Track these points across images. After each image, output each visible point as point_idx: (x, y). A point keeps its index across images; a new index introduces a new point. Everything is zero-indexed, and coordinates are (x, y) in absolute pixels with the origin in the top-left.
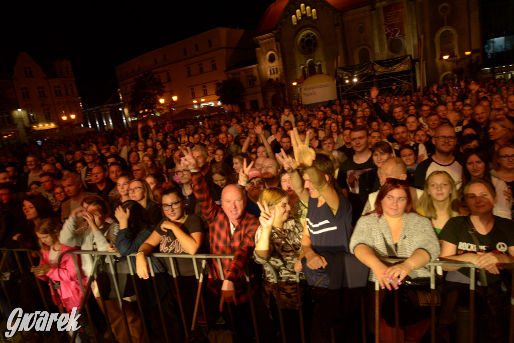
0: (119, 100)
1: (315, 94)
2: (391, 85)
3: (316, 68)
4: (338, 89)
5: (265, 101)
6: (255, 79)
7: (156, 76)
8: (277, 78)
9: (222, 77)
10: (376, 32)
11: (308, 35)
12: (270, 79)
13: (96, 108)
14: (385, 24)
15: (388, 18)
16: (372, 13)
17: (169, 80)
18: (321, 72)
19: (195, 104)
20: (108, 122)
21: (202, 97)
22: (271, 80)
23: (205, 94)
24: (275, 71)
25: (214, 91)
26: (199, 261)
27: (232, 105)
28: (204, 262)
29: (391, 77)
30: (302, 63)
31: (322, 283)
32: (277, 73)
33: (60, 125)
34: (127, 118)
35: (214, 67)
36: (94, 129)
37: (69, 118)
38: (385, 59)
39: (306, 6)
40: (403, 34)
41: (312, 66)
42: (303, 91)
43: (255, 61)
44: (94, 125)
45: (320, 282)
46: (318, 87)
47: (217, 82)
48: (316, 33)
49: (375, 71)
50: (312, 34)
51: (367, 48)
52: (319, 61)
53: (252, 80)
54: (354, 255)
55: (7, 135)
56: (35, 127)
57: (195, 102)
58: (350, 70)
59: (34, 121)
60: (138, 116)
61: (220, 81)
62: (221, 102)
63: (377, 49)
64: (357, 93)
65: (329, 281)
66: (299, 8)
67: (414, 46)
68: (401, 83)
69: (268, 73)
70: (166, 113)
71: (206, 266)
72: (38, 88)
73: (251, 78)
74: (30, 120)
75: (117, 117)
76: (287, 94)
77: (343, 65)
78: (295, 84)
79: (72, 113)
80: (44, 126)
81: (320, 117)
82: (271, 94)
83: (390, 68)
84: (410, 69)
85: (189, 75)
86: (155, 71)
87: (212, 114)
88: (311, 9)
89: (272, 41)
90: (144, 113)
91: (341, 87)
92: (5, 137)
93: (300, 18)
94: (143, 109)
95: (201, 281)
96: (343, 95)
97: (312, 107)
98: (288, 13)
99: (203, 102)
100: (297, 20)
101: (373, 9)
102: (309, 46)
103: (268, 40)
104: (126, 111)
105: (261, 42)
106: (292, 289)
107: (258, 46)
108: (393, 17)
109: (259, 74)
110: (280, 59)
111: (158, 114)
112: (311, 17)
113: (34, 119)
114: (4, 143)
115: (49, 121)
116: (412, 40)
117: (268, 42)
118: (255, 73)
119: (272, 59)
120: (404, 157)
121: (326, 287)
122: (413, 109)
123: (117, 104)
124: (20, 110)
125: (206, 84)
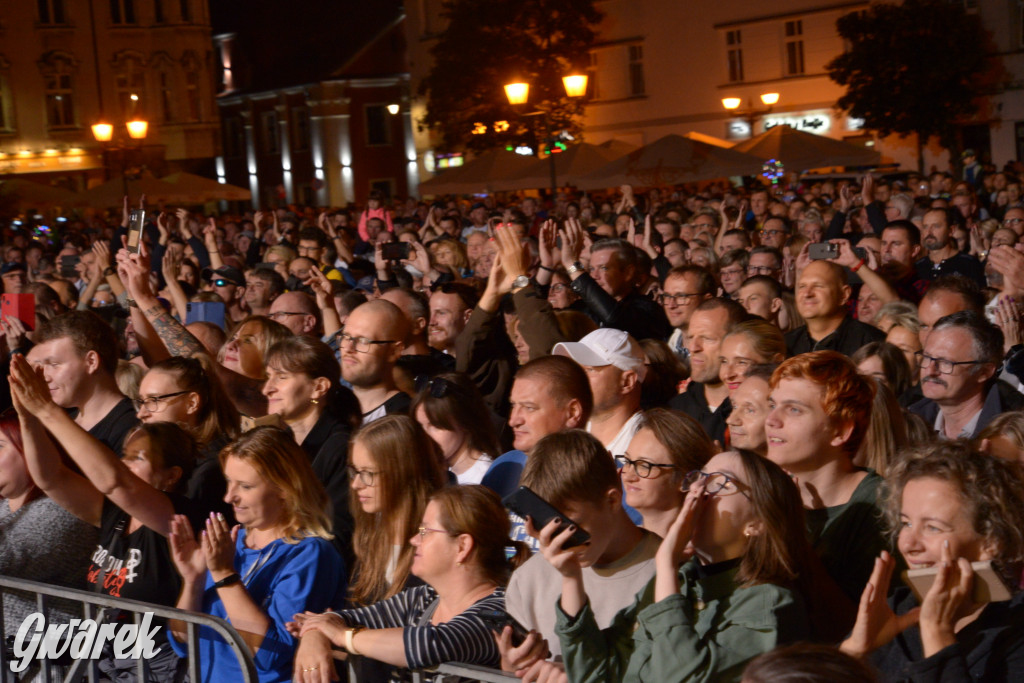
13: (290, 92)
19: (733, 114)
20: (332, 165)
21: (768, 84)
23: (794, 68)
34: (423, 156)
44: (270, 173)
57: (731, 103)
62: (862, 118)
80: (38, 155)
99: (771, 110)
104: (417, 118)
115: (62, 133)
123: (386, 83)
125: (805, 18)
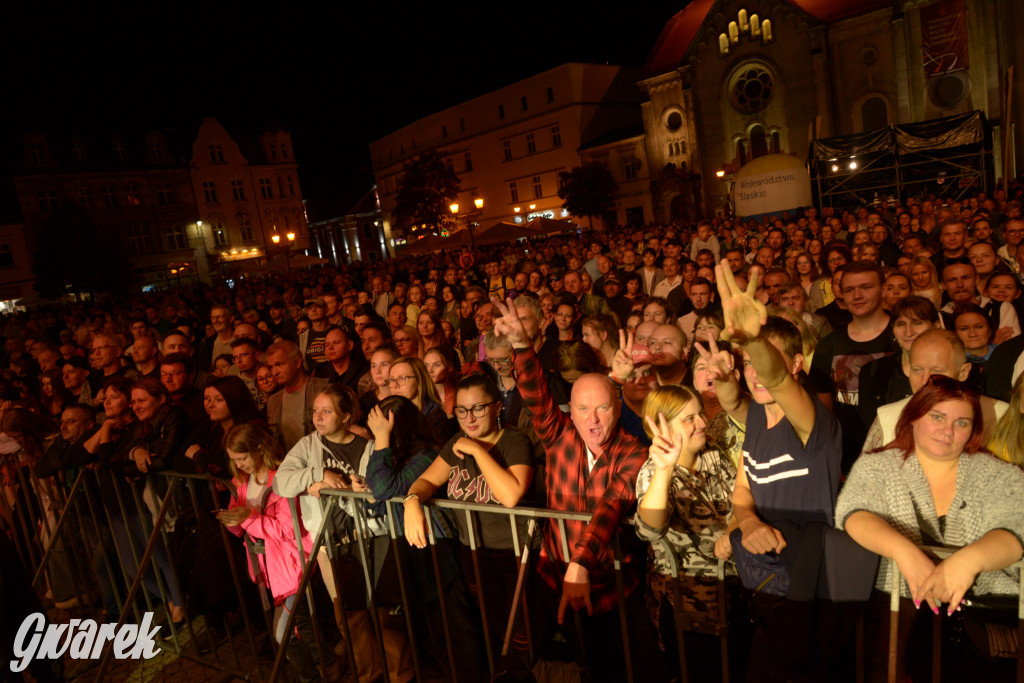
0: (374, 206)
1: (763, 194)
2: (935, 175)
3: (768, 140)
4: (814, 185)
5: (657, 209)
6: (638, 165)
7: (444, 160)
8: (683, 163)
9: (571, 161)
10: (902, 64)
11: (752, 74)
12: (670, 164)
13: (332, 221)
14: (924, 46)
15: (932, 33)
16: (894, 22)
17: (469, 167)
18: (777, 150)
19: (518, 214)
20: (352, 247)
21: (531, 201)
22: (670, 166)
23: (538, 195)
24: (680, 149)
25: (555, 191)
26: (522, 522)
27: (590, 217)
28: (531, 524)
29: (936, 160)
30: (737, 132)
31: (772, 585)
32: (684, 152)
33: (267, 252)
34: (389, 240)
35: (557, 142)
36: (327, 261)
37: (283, 238)
38: (922, 120)
39: (749, 15)
40: (964, 66)
41: (758, 137)
42: (738, 189)
43: (640, 128)
44: (327, 252)
45: (769, 583)
46: (771, 180)
47: (562, 171)
48: (770, 69)
49: (898, 146)
50: (760, 71)
51: (880, 96)
52: (774, 127)
53: (632, 167)
54: (844, 534)
55: (177, 268)
56: (224, 254)
57: (517, 210)
58: (842, 144)
59: (222, 244)
60: (409, 236)
61: (569, 170)
62: (568, 210)
63: (904, 99)
64: (857, 193)
65: (787, 583)
66: (736, 19)
67: (990, 93)
68: (958, 171)
69: (667, 152)
70: (461, 231)
71: (534, 532)
72: (233, 183)
73: (630, 164)
74: (217, 241)
75: (370, 239)
76: (703, 196)
77: (826, 135)
78: (720, 174)
79: (289, 230)
80: (240, 252)
81: (775, 243)
82: (670, 195)
83: (933, 139)
84: (978, 140)
85: (508, 157)
86: (442, 150)
87: (549, 235)
88: (761, 20)
89: (676, 86)
90: (420, 231)
91: (822, 181)
92: (174, 271)
93: (736, 39)
94: (419, 224)
95: (524, 560)
96: (826, 199)
97: (754, 223)
98: (711, 29)
99: (533, 211)
100: (730, 42)
101: (898, 14)
102: (753, 96)
103: (667, 85)
104: (387, 226)
105: (653, 89)
106: (708, 593)
107: (647, 97)
108: (943, 30)
109: (647, 156)
110: (692, 123)
111: (445, 234)
112: (761, 36)
113: (223, 240)
114: (172, 282)
115: (248, 244)
116: (985, 78)
117: (669, 90)
118: (640, 152)
119: (674, 124)
120: (963, 329)
121: (781, 594)
122: (985, 228)
123: (371, 214)
124: (199, 223)
125: (541, 176)
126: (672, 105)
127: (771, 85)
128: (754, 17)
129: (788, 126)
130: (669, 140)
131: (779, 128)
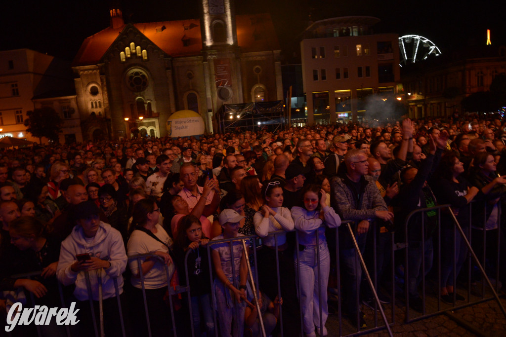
3: (146, 106)
5: (85, 136)
6: (73, 111)
8: (99, 112)
10: (208, 80)
11: (137, 73)
12: (92, 112)
14: (215, 75)
15: (218, 70)
16: (204, 63)
18: (151, 111)
22: (93, 114)
24: (98, 105)
32: (100, 106)
35: (16, 93)
39: (136, 46)
40: (230, 85)
41: (141, 104)
43: (73, 91)
48: (145, 72)
50: (141, 73)
51: (196, 93)
52: (148, 100)
53: (69, 112)
63: (209, 95)
66: (129, 46)
69: (90, 106)
73: (67, 110)
76: (112, 130)
82: (93, 129)
88: (142, 49)
89: (95, 74)
93: (129, 56)
98: (116, 48)
100: (126, 57)
101: (205, 60)
102: (139, 84)
103: (90, 71)
105: (81, 72)
107: (78, 76)
108: (222, 70)
109: (78, 106)
110: (106, 93)
112: (141, 57)
117: (91, 74)
118: (73, 104)
119: (94, 92)
125: (3, 112)
126: (93, 82)
127: (146, 80)
128: (138, 47)
129: (155, 100)
130: (91, 100)
131: (151, 101)
